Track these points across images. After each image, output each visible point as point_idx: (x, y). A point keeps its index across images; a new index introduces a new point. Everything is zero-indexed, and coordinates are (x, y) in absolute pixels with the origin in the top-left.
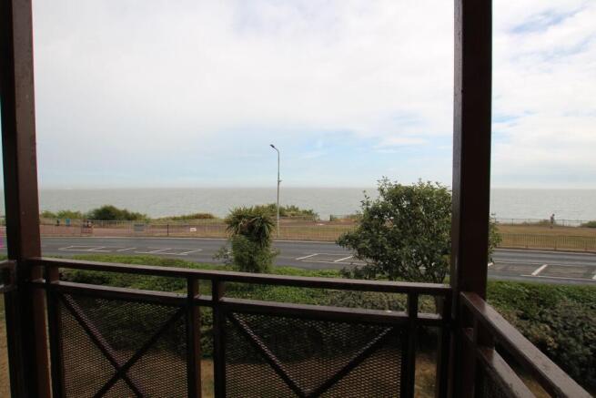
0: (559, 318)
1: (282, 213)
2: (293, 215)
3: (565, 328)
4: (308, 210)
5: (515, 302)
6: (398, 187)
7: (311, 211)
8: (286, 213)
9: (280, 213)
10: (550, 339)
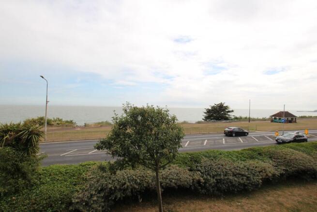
0: (203, 167)
1: (49, 123)
2: (58, 124)
3: (206, 172)
4: (69, 120)
5: (186, 163)
6: (135, 108)
7: (71, 121)
8: (53, 123)
9: (48, 123)
10: (202, 179)
